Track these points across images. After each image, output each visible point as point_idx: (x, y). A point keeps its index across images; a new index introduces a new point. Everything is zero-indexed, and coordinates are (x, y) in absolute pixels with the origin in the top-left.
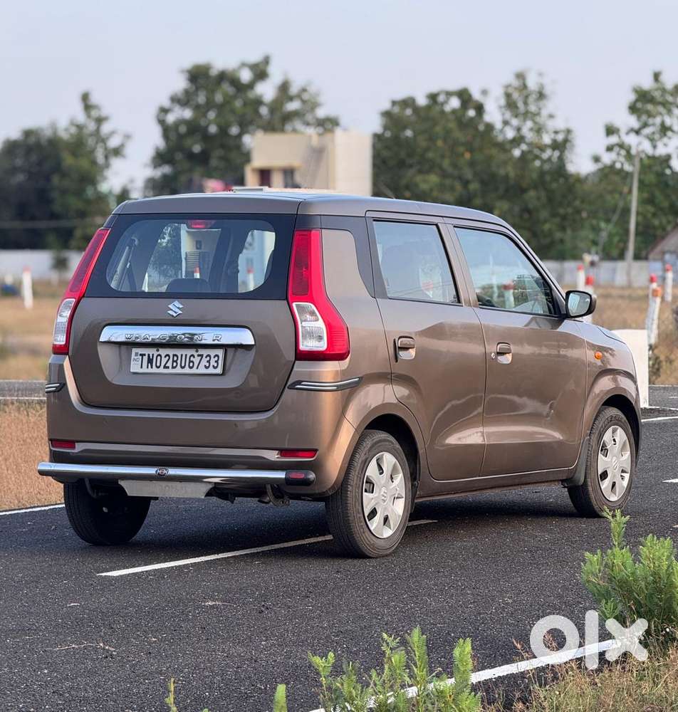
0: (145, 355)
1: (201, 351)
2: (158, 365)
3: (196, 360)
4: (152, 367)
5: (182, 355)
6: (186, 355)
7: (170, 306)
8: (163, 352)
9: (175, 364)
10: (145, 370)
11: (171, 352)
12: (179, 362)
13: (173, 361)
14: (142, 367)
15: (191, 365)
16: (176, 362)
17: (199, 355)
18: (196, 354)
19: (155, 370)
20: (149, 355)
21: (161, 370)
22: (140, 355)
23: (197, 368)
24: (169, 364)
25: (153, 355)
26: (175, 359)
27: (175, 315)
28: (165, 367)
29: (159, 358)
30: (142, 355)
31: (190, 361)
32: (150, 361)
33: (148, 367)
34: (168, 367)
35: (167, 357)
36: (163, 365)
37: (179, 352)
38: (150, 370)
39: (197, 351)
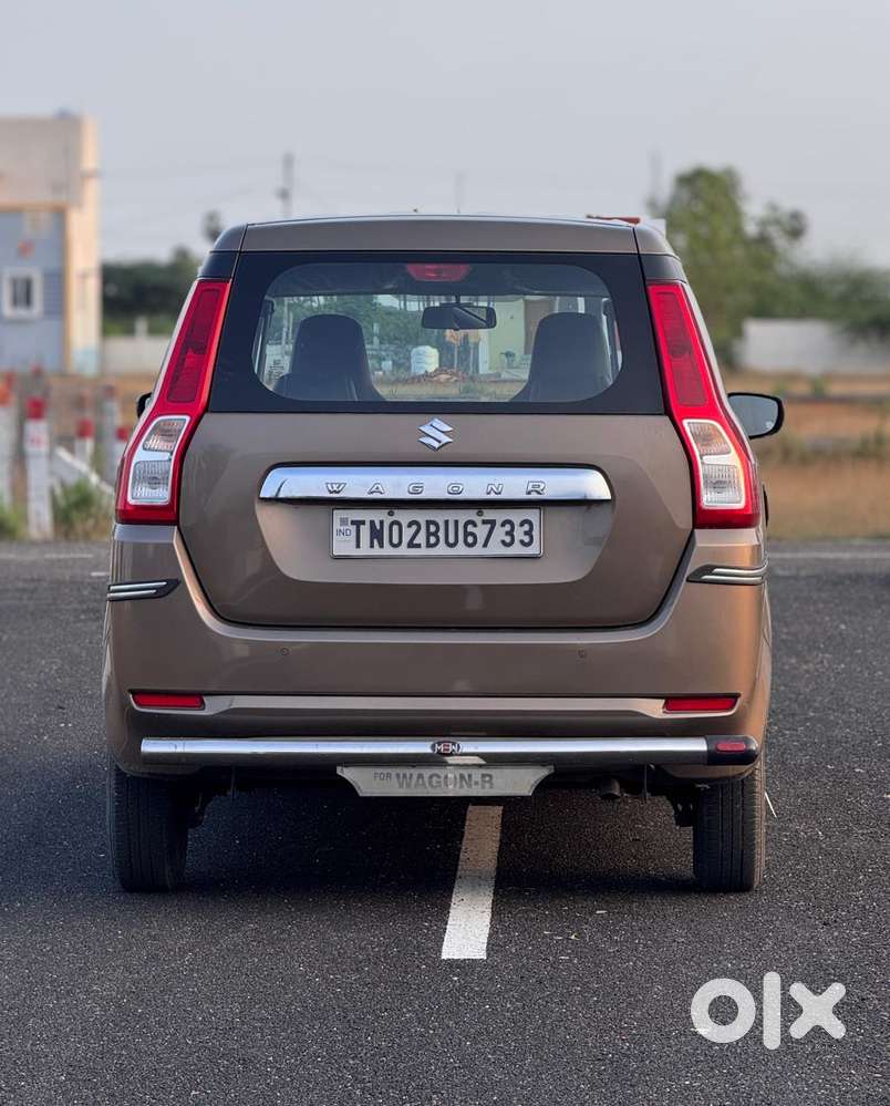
0: (363, 523)
1: (489, 514)
2: (395, 541)
3: (481, 531)
4: (381, 546)
5: (447, 522)
6: (456, 522)
7: (426, 429)
8: (404, 516)
9: (433, 540)
10: (365, 550)
11: (422, 516)
12: (441, 534)
13: (429, 534)
14: (358, 546)
15: (470, 540)
16: (435, 534)
17: (484, 522)
18: (478, 520)
19: (388, 550)
20: (372, 523)
21: (403, 550)
22: (353, 523)
23: (485, 545)
24: (421, 539)
25: (382, 523)
26: (433, 529)
27: (436, 445)
28: (411, 545)
29: (395, 528)
30: (358, 524)
31: (467, 534)
32: (376, 534)
33: (372, 546)
34: (419, 546)
35: (414, 528)
36: (406, 540)
37: (439, 516)
38: (377, 551)
39: (480, 514)
